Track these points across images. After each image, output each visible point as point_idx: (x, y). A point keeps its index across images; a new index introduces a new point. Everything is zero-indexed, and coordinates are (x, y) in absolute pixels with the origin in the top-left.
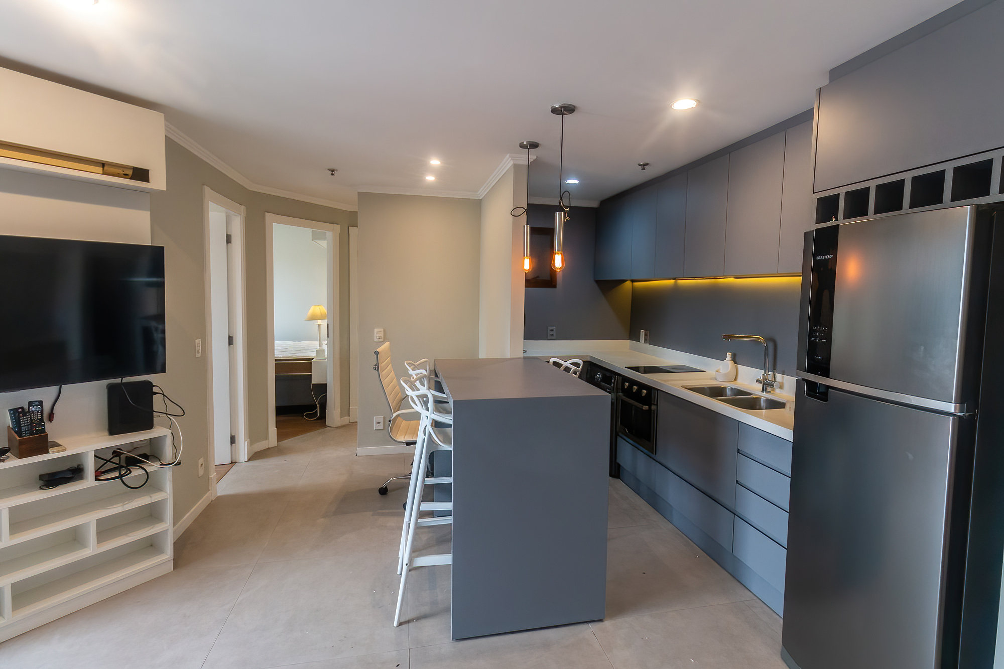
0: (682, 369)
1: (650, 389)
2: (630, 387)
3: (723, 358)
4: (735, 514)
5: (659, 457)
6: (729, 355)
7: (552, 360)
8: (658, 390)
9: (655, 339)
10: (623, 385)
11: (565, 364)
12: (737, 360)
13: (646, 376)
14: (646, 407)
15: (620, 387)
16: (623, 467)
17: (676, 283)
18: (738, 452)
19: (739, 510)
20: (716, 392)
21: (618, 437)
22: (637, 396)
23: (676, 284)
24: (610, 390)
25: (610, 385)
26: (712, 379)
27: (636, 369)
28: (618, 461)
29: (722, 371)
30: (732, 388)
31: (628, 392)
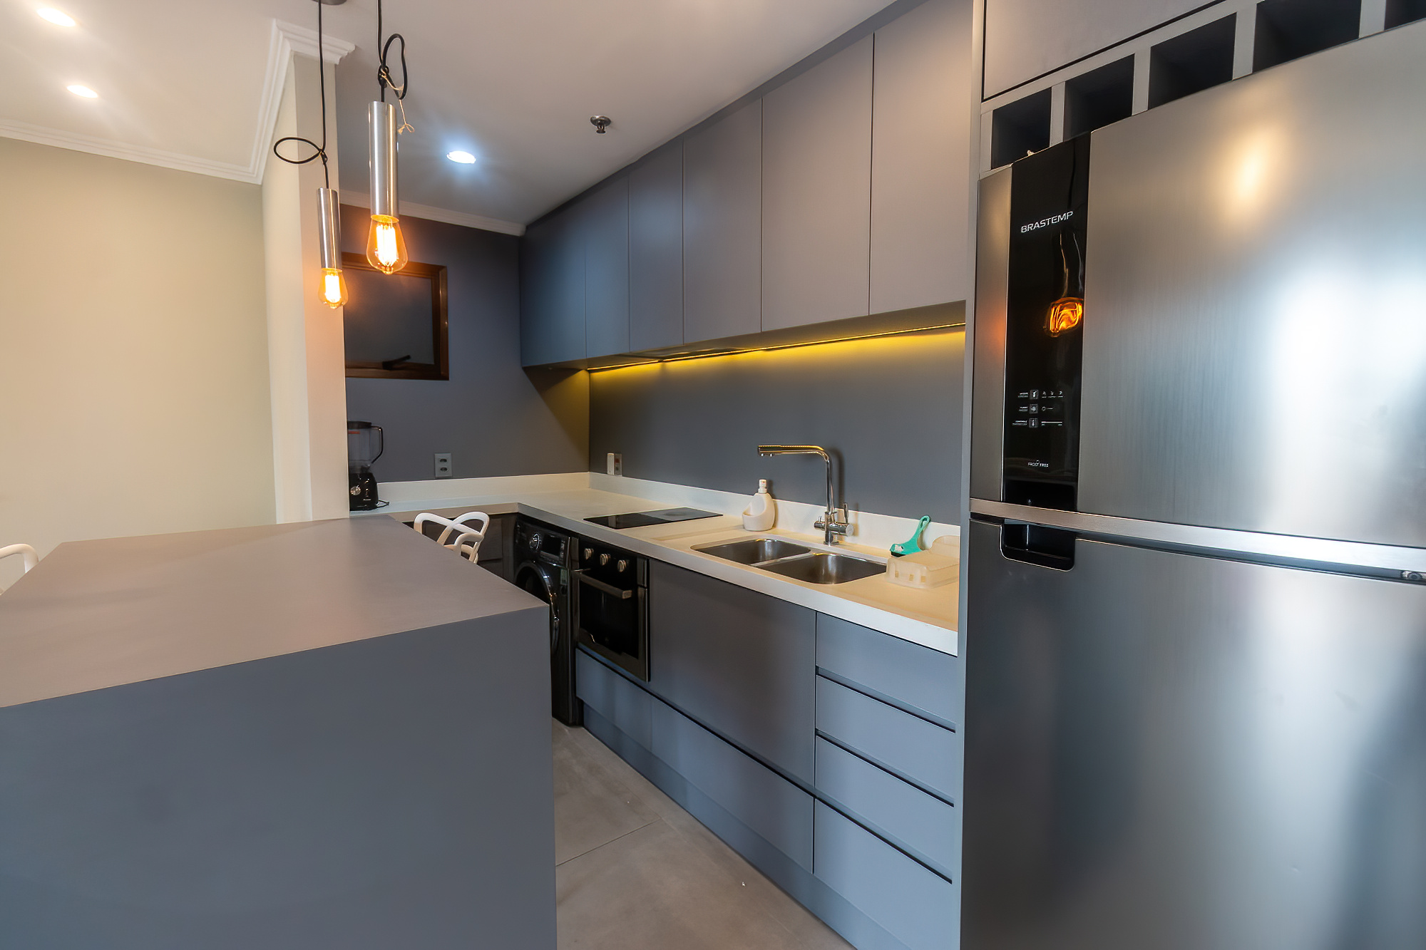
0: (684, 514)
1: (632, 557)
2: (596, 556)
3: (752, 490)
4: (815, 797)
5: (654, 686)
6: (762, 483)
7: (419, 519)
8: (648, 559)
9: (630, 468)
10: (582, 552)
11: (450, 525)
12: (775, 493)
13: (621, 533)
14: (626, 594)
15: (576, 556)
16: (588, 706)
17: (663, 366)
18: (817, 673)
19: (824, 789)
20: (748, 552)
21: (577, 650)
22: (609, 574)
23: (663, 370)
24: (559, 564)
25: (558, 554)
26: (738, 527)
27: (603, 521)
28: (578, 696)
29: (754, 513)
30: (773, 542)
31: (592, 566)
